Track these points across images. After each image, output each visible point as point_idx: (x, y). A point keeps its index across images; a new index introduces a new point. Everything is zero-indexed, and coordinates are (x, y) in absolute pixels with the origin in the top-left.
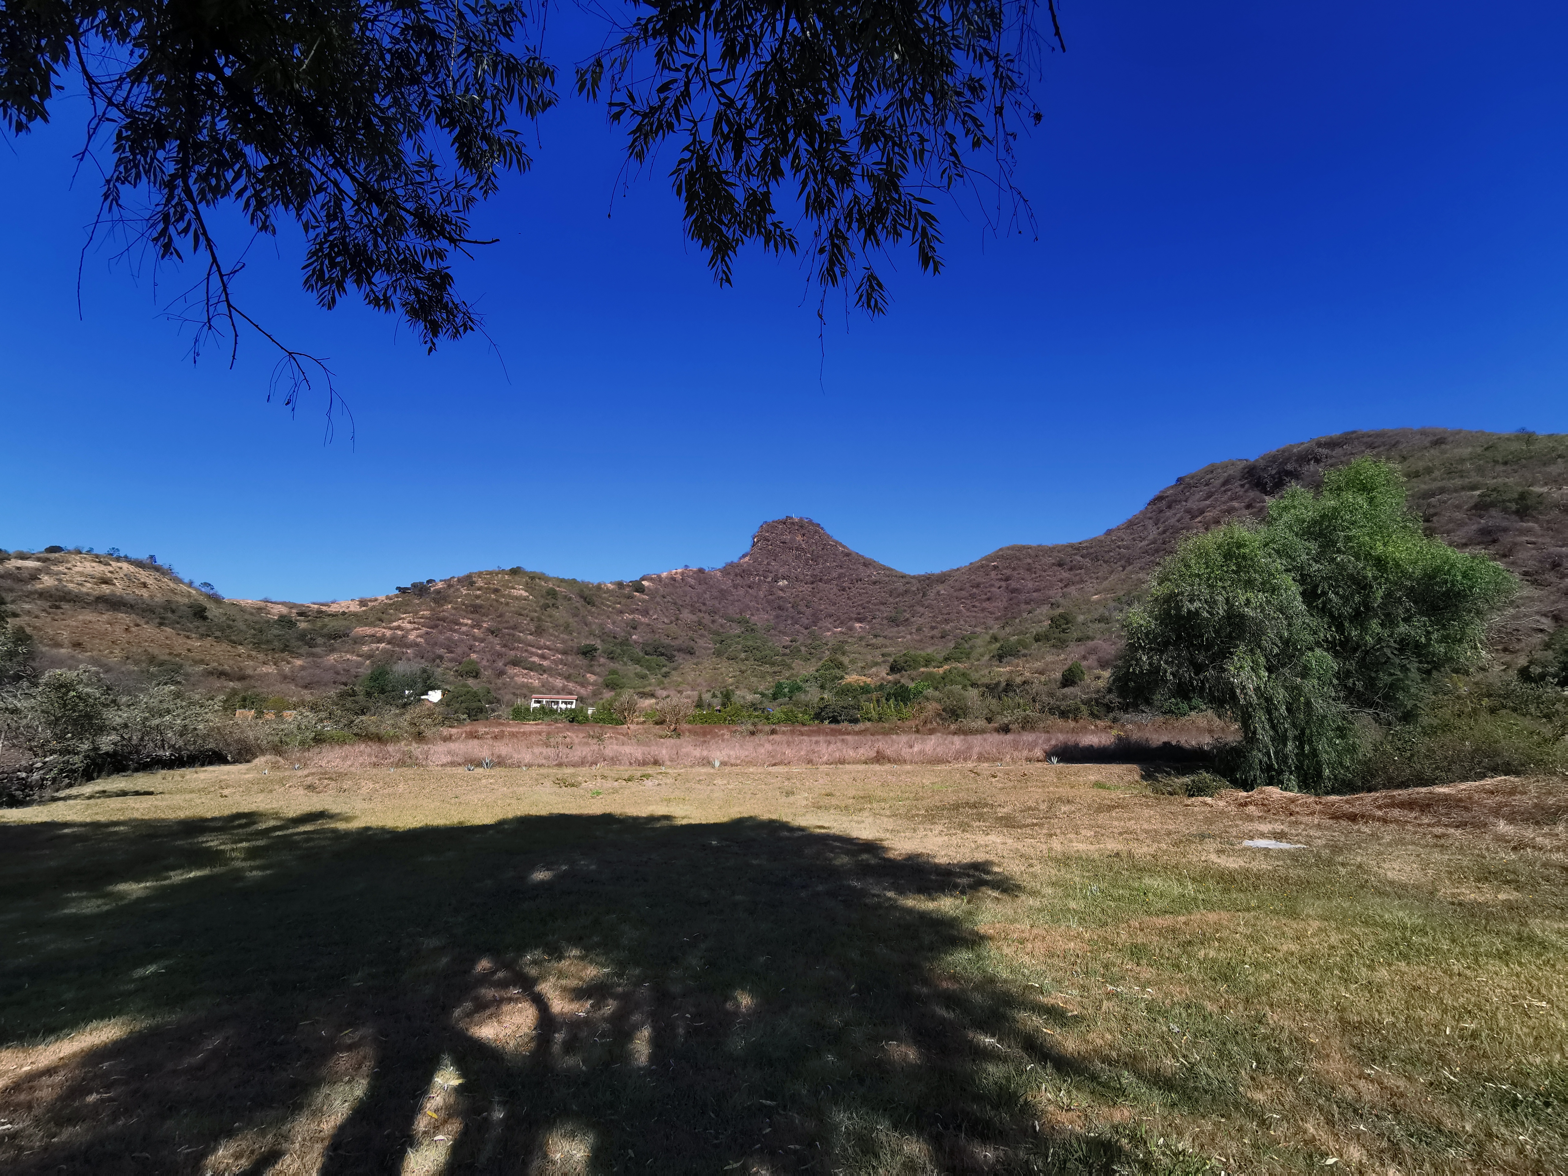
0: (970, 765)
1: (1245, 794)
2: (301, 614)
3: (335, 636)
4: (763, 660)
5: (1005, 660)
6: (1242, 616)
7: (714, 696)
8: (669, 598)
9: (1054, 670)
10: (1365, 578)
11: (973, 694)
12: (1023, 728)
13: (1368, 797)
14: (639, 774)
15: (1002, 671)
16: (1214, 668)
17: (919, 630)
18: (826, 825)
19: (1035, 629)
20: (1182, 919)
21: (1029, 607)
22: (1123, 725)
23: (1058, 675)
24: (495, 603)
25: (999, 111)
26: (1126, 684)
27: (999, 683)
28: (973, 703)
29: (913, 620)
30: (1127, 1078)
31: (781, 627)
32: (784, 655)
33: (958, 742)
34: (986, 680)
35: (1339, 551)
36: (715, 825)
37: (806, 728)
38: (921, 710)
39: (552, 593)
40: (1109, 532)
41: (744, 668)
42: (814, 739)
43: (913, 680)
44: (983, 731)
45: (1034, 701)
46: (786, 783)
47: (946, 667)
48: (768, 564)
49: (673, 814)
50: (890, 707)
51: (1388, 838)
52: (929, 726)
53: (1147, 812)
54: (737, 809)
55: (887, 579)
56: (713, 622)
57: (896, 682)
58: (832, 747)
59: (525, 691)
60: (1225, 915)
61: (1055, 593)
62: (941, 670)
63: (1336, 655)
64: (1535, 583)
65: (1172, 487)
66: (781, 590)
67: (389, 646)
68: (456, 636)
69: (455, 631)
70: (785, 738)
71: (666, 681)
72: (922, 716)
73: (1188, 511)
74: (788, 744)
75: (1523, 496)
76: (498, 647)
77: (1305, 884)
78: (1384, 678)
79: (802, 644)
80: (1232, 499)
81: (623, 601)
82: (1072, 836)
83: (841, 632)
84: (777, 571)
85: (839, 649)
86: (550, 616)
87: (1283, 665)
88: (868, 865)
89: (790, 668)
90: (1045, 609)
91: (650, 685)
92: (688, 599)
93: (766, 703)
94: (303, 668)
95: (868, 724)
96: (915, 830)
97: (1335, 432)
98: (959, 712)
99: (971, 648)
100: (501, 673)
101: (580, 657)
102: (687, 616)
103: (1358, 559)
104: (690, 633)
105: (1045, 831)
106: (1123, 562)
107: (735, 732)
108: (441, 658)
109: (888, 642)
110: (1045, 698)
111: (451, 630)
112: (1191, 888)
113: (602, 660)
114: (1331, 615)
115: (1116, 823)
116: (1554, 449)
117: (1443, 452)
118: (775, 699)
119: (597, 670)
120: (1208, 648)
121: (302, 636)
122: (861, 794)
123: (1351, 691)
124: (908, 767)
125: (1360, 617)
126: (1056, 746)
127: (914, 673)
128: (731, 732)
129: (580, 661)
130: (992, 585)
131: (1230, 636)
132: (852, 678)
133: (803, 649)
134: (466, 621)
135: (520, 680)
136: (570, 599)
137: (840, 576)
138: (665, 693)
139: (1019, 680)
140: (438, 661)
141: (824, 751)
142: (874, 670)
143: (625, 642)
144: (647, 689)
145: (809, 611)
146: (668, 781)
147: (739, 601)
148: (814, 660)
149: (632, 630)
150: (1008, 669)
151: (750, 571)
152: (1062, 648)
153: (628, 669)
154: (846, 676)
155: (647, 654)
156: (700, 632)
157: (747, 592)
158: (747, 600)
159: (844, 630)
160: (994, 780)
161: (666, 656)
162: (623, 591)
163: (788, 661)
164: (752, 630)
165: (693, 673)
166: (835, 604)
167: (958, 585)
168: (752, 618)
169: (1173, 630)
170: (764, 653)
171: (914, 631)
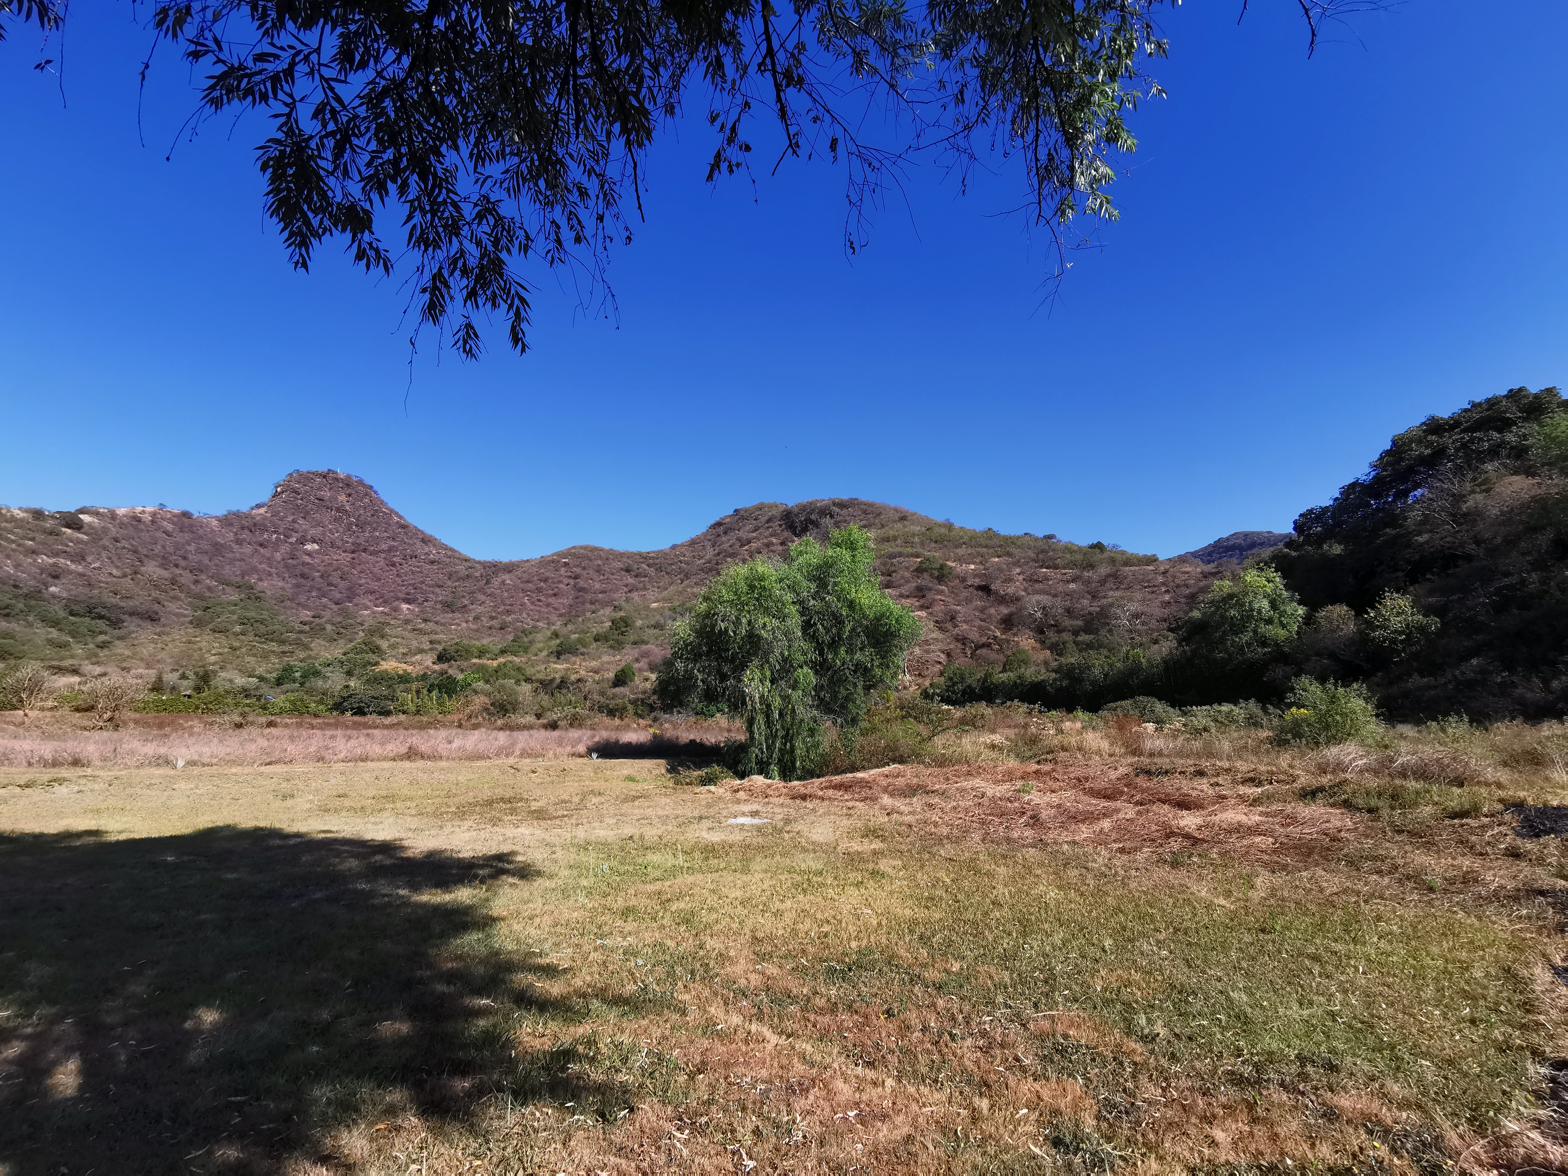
0: (511, 761)
1: (738, 782)
4: (269, 637)
5: (562, 657)
6: (759, 637)
7: (183, 677)
8: (124, 544)
9: (608, 670)
10: (841, 615)
11: (526, 688)
12: (571, 725)
13: (817, 781)
14: (46, 778)
15: (559, 668)
16: (734, 678)
17: (477, 618)
18: (334, 829)
19: (596, 629)
20: (668, 883)
21: (593, 607)
22: (661, 724)
23: (611, 675)
25: (601, 218)
26: (667, 687)
27: (554, 679)
28: (524, 699)
29: (471, 607)
30: (595, 1004)
31: (302, 599)
32: (301, 632)
33: (502, 737)
34: (541, 676)
35: (828, 593)
36: (171, 837)
37: (319, 721)
38: (467, 704)
40: (674, 547)
41: (236, 644)
42: (329, 733)
43: (462, 671)
44: (530, 727)
45: (585, 699)
46: (284, 785)
47: (501, 660)
48: (294, 521)
49: (103, 828)
50: (431, 699)
51: (821, 811)
52: (473, 721)
53: (664, 800)
54: (207, 818)
55: (447, 560)
56: (196, 582)
57: (443, 673)
58: (353, 742)
60: (700, 876)
61: (619, 597)
62: (495, 663)
63: (816, 673)
64: (940, 629)
65: (730, 516)
66: (308, 555)
70: (287, 732)
71: (103, 653)
72: (468, 711)
73: (739, 539)
74: (292, 738)
75: (942, 567)
77: (760, 848)
78: (843, 692)
79: (329, 621)
80: (771, 535)
81: (40, 537)
82: (597, 824)
83: (382, 612)
84: (305, 531)
85: (378, 631)
87: (782, 679)
88: (382, 867)
89: (307, 647)
90: (608, 611)
91: (72, 657)
92: (158, 548)
93: (265, 689)
95: (402, 717)
96: (441, 827)
97: (845, 497)
98: (509, 707)
99: (530, 642)
102: (152, 569)
103: (839, 600)
104: (155, 594)
105: (574, 821)
106: (682, 576)
107: (211, 724)
109: (439, 628)
110: (596, 697)
112: (681, 860)
114: (817, 642)
115: (636, 811)
116: (962, 538)
117: (905, 527)
118: (279, 684)
120: (733, 661)
122: (384, 793)
123: (821, 700)
124: (444, 764)
125: (834, 645)
126: (597, 743)
127: (464, 664)
128: (206, 723)
130: (560, 582)
131: (748, 652)
132: (389, 665)
133: (329, 627)
137: (391, 549)
138: (98, 670)
139: (573, 677)
141: (342, 747)
142: (418, 657)
143: (35, 595)
144: (67, 663)
145: (343, 584)
146: (96, 787)
147: (242, 560)
148: (341, 642)
149: (50, 580)
150: (565, 666)
151: (265, 525)
152: (619, 650)
153: (35, 633)
154: (382, 663)
155: (73, 615)
156: (172, 593)
157: (256, 551)
158: (255, 561)
159: (386, 610)
160: (533, 775)
161: (108, 619)
162: (42, 523)
163: (305, 639)
164: (257, 598)
165: (152, 645)
166: (380, 579)
167: (525, 577)
168: (260, 583)
169: (707, 644)
170: (271, 628)
171: (471, 619)
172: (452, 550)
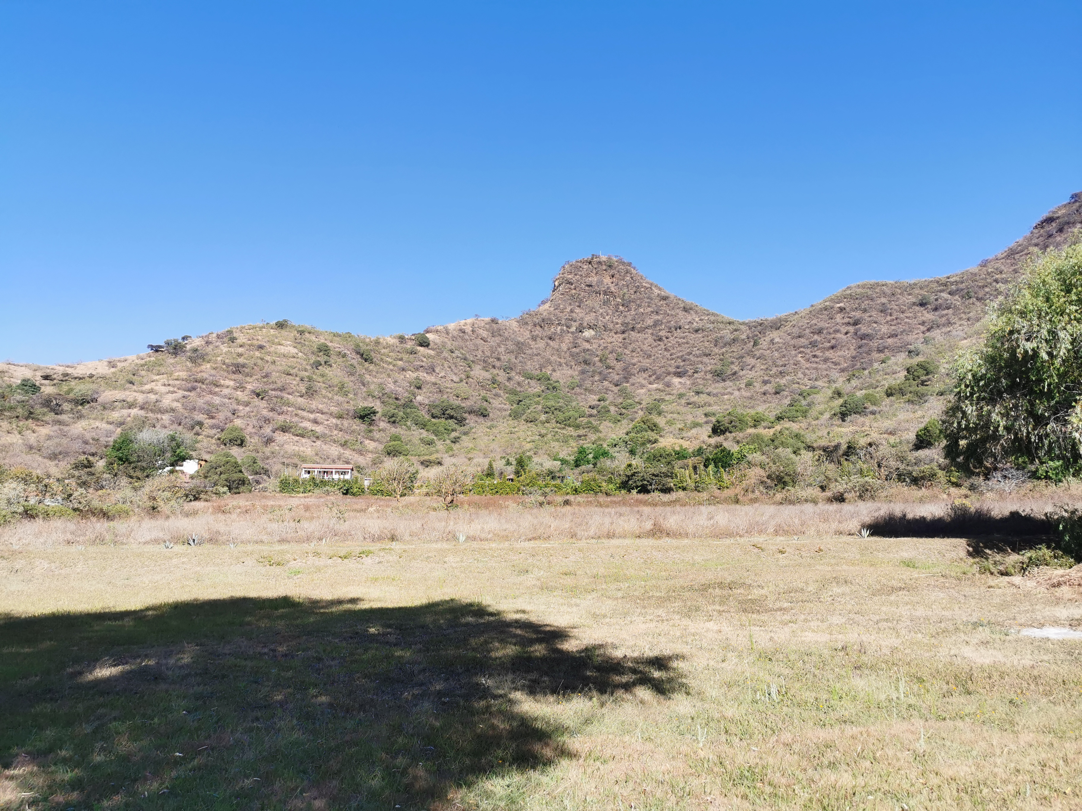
2: (46, 377)
3: (83, 402)
4: (566, 423)
5: (848, 419)
7: (508, 463)
8: (457, 353)
9: (907, 429)
11: (807, 457)
12: (860, 497)
14: (359, 550)
15: (844, 432)
16: (1056, 420)
17: (749, 385)
19: (887, 382)
21: (882, 356)
23: (912, 436)
24: (259, 362)
26: (957, 442)
27: (838, 445)
28: (805, 469)
29: (741, 373)
31: (588, 384)
32: (591, 416)
34: (823, 443)
37: (609, 499)
38: (743, 477)
39: (324, 350)
40: (984, 264)
41: (543, 431)
42: (617, 510)
43: (737, 442)
44: (805, 501)
45: (879, 466)
46: (529, 560)
47: (778, 428)
48: (572, 311)
50: (708, 475)
52: (751, 496)
55: (711, 326)
56: (509, 379)
57: (718, 446)
59: (296, 460)
61: (915, 339)
62: (772, 431)
66: (588, 341)
67: (142, 413)
68: (217, 400)
69: (215, 394)
70: (579, 510)
71: (456, 447)
72: (744, 485)
76: (265, 412)
79: (612, 403)
81: (405, 357)
83: (657, 389)
84: (582, 319)
85: (654, 408)
86: (323, 376)
89: (597, 430)
90: (901, 359)
91: (437, 451)
92: (479, 354)
93: (565, 471)
94: (49, 438)
95: (681, 494)
96: (627, 615)
98: (787, 479)
99: (809, 405)
100: (269, 441)
101: (358, 421)
102: (478, 372)
104: (483, 393)
108: (200, 424)
109: (711, 400)
110: (893, 463)
111: (211, 393)
113: (382, 425)
118: (577, 466)
119: (377, 435)
120: (1050, 395)
121: (47, 403)
126: (878, 517)
127: (740, 435)
129: (358, 425)
130: (837, 331)
132: (667, 442)
133: (612, 409)
134: (228, 382)
135: (290, 448)
136: (344, 356)
137: (656, 324)
138: (453, 461)
139: (863, 442)
140: (197, 428)
142: (694, 431)
143: (409, 404)
144: (433, 458)
145: (619, 366)
146: (391, 559)
147: (538, 354)
148: (624, 422)
149: (416, 390)
150: (852, 429)
151: (550, 319)
152: (920, 404)
153: (412, 435)
154: (661, 440)
155: (434, 418)
156: (494, 391)
157: (548, 344)
158: (548, 354)
159: (660, 386)
160: (781, 556)
161: (456, 419)
162: (405, 345)
163: (595, 422)
164: (554, 388)
165: (487, 438)
166: (650, 356)
167: (796, 331)
168: (554, 374)
169: (1008, 376)
170: (567, 414)
171: (743, 386)
172: (713, 314)
